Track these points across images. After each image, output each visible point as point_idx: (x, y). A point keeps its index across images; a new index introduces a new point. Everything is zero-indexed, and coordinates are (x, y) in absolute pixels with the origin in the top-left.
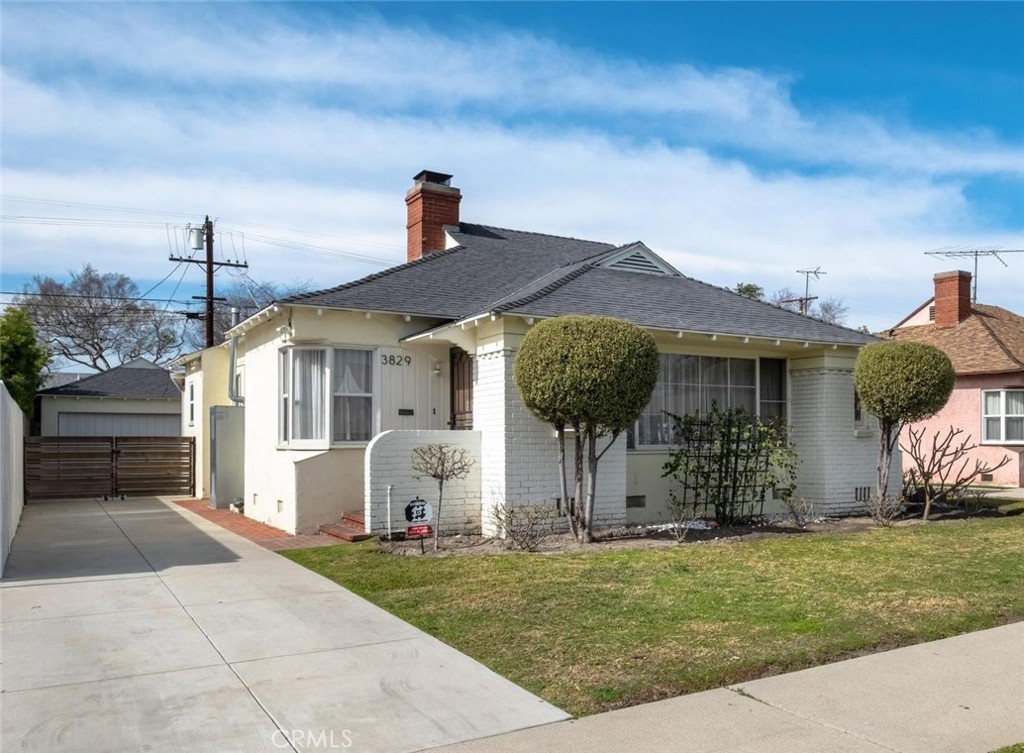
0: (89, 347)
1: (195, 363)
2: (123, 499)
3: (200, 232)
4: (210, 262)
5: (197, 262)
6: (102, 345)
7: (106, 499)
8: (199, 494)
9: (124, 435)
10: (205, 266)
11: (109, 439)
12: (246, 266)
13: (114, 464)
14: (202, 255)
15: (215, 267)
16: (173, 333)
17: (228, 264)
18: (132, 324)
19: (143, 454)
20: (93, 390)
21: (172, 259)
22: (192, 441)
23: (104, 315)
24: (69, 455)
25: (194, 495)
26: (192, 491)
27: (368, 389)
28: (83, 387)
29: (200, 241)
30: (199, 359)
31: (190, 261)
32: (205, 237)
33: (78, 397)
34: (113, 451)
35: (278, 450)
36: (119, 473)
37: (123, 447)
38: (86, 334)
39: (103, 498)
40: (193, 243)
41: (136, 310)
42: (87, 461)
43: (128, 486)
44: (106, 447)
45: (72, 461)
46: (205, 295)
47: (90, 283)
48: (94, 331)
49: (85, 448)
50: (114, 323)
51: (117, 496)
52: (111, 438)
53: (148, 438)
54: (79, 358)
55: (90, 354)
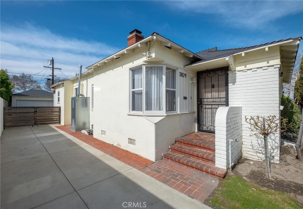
0: (23, 88)
1: (62, 84)
2: (38, 126)
3: (51, 61)
4: (53, 68)
5: (50, 68)
6: (26, 88)
7: (33, 126)
8: (62, 123)
9: (38, 106)
10: (52, 69)
11: (34, 108)
12: (61, 69)
13: (35, 115)
14: (51, 66)
15: (54, 69)
16: (40, 86)
17: (57, 69)
18: (32, 84)
19: (45, 112)
20: (26, 95)
21: (44, 67)
22: (60, 108)
23: (26, 82)
24: (20, 113)
25: (60, 124)
26: (60, 123)
27: (174, 87)
28: (23, 94)
29: (51, 63)
30: (63, 84)
31: (48, 67)
32: (52, 62)
33: (22, 96)
34: (35, 111)
35: (128, 115)
36: (37, 118)
37: (38, 110)
38: (22, 85)
39: (32, 126)
40: (49, 63)
41: (33, 81)
42: (26, 115)
43: (40, 122)
44: (33, 110)
45: (21, 115)
46: (52, 75)
47: (23, 76)
48: (24, 85)
49: (25, 110)
50: (28, 84)
51: (36, 125)
52: (35, 107)
53: (46, 107)
54: (21, 90)
55: (23, 89)
